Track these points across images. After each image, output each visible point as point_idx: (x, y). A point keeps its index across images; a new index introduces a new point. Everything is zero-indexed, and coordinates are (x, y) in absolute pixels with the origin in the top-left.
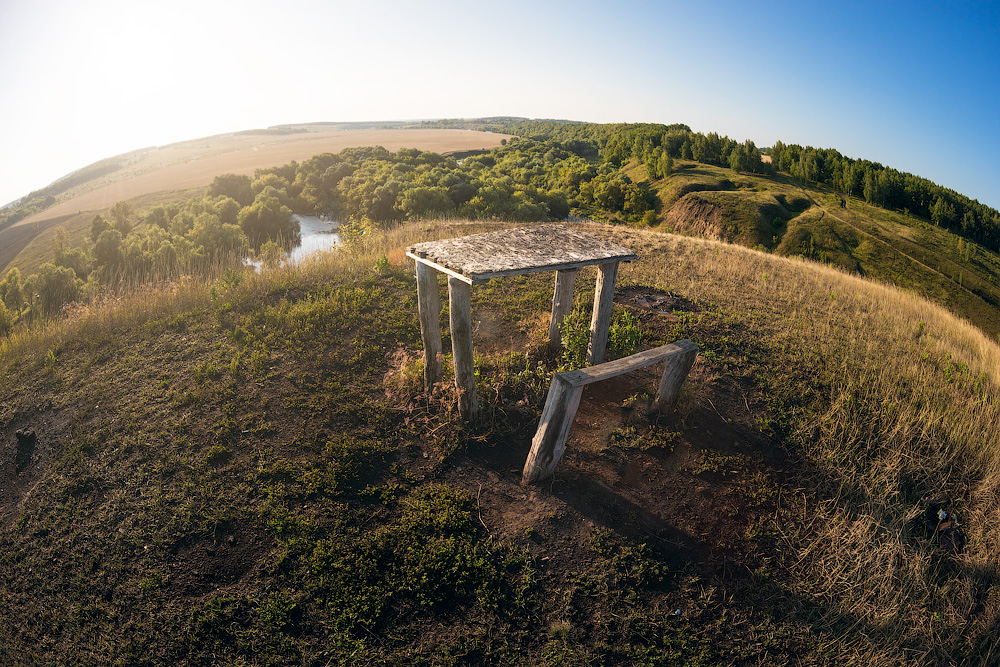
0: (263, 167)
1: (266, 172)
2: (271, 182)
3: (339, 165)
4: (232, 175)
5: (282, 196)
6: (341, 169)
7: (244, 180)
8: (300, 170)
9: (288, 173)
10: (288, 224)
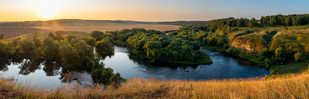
1: (109, 32)
2: (109, 35)
3: (130, 33)
4: (98, 31)
5: (111, 40)
6: (130, 34)
7: (102, 33)
8: (119, 33)
9: (115, 33)
10: (111, 48)
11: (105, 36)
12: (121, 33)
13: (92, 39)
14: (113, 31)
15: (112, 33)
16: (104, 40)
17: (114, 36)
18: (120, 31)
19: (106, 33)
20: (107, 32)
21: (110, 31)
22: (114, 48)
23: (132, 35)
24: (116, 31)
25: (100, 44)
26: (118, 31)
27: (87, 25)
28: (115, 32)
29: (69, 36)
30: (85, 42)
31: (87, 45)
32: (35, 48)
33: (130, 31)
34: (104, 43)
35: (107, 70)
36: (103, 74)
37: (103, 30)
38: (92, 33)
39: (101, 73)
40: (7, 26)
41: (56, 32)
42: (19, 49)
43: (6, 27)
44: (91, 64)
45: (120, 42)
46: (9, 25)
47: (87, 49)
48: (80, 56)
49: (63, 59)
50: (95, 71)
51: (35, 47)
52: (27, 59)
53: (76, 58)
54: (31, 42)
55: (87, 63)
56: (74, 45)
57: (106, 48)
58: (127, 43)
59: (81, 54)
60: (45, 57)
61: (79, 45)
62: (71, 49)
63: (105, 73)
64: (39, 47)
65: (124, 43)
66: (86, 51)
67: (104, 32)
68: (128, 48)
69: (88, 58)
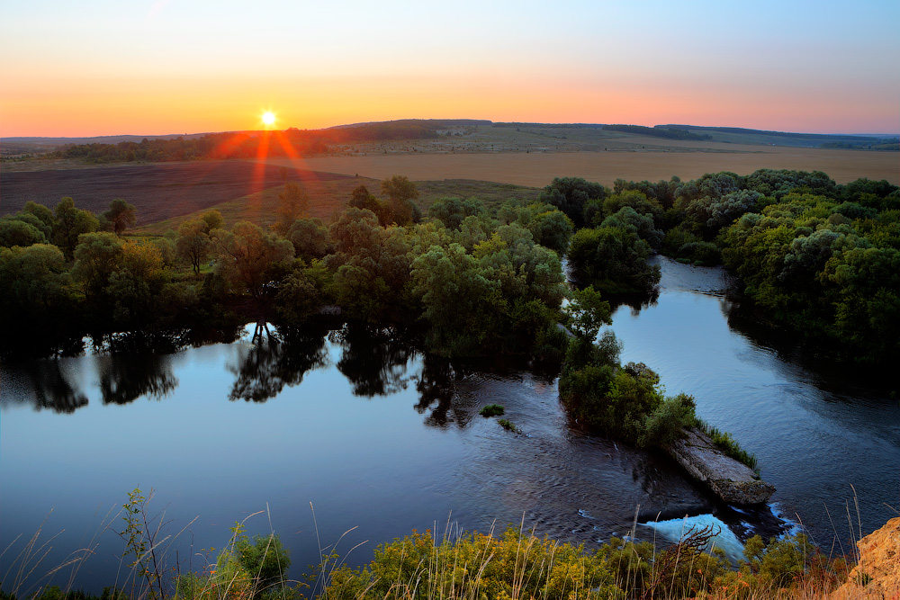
0: (628, 179)
1: (632, 187)
2: (633, 203)
3: (744, 194)
4: (580, 182)
5: (644, 225)
6: (745, 201)
7: (596, 192)
8: (683, 194)
9: (663, 194)
10: (643, 267)
11: (615, 208)
12: (695, 192)
13: (558, 219)
14: (655, 181)
15: (644, 189)
16: (613, 224)
17: (659, 207)
18: (685, 180)
19: (618, 192)
20: (620, 186)
21: (637, 180)
22: (657, 269)
23: (757, 207)
24: (668, 180)
25: (591, 245)
26: (677, 180)
27: (517, 151)
28: (664, 185)
29: (447, 202)
30: (524, 231)
31: (537, 247)
32: (296, 266)
33: (743, 184)
34: (610, 239)
35: (630, 371)
36: (615, 393)
37: (603, 173)
38: (550, 189)
39: (607, 389)
40: (130, 159)
41: (386, 185)
42: (219, 278)
43: (124, 165)
44: (560, 341)
45: (690, 240)
46: (143, 156)
47: (540, 267)
48: (505, 302)
49: (428, 314)
50: (578, 374)
51: (295, 260)
52: (261, 323)
53: (489, 308)
54: (274, 239)
55: (540, 334)
56: (476, 247)
57: (619, 264)
58: (727, 245)
59: (508, 291)
60: (344, 308)
61: (498, 249)
62: (466, 266)
63: (623, 388)
64: (314, 261)
65: (711, 245)
66: (532, 277)
67: (608, 183)
68: (731, 271)
69: (544, 308)
